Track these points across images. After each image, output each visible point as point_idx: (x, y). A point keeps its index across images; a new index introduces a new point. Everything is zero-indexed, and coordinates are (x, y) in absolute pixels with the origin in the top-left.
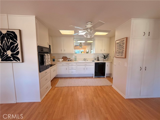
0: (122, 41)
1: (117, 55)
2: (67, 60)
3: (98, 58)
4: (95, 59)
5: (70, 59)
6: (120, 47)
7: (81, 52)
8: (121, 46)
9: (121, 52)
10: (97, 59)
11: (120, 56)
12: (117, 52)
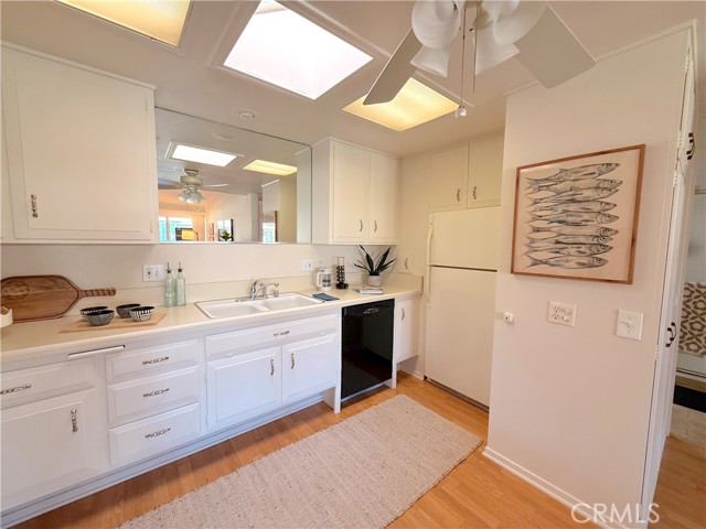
0: (591, 170)
1: (536, 262)
2: (75, 313)
3: (340, 271)
4: (327, 281)
5: (112, 292)
6: (572, 207)
7: (178, 232)
8: (573, 201)
9: (582, 240)
10: (334, 281)
11: (572, 264)
12: (533, 241)
